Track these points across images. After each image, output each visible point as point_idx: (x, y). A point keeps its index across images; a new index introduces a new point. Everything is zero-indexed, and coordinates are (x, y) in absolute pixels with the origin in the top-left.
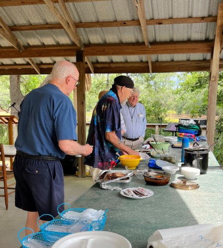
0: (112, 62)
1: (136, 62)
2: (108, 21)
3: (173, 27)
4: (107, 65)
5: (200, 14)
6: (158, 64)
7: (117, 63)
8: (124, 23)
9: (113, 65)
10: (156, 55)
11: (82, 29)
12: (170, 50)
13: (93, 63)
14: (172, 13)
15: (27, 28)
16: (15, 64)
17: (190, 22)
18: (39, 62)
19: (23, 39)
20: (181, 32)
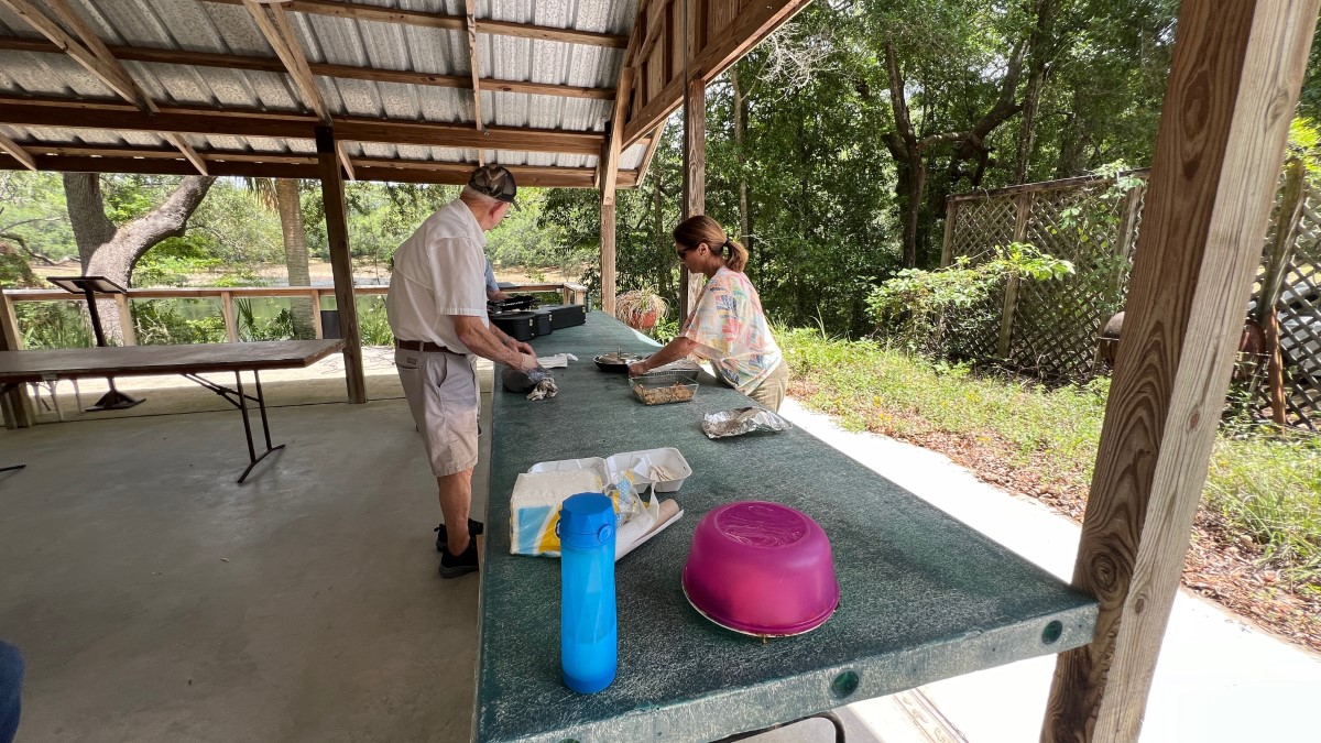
0: (397, 158)
1: (452, 163)
2: (393, 68)
3: (529, 99)
5: (582, 83)
7: (408, 160)
8: (430, 78)
10: (493, 151)
11: (327, 78)
12: (526, 143)
13: (351, 157)
15: (168, 56)
16: (125, 146)
17: (561, 94)
18: (203, 147)
19: (153, 83)
20: (544, 111)
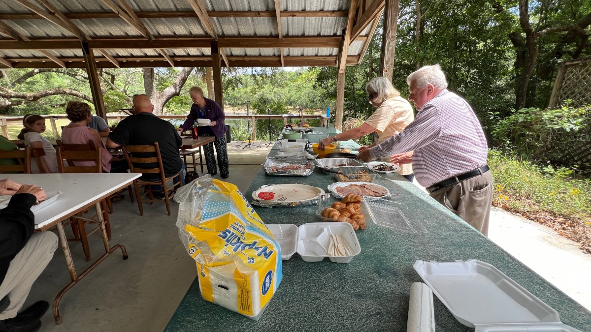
0: (246, 55)
1: (269, 56)
2: (242, 10)
3: (305, 20)
4: (241, 59)
5: (331, 8)
6: (289, 59)
7: (251, 56)
8: (258, 14)
9: (246, 59)
10: (287, 49)
11: (215, 18)
12: (302, 43)
13: (227, 56)
14: (305, 5)
15: (156, 14)
16: (146, 56)
17: (320, 16)
18: (172, 54)
19: (153, 27)
20: (312, 25)
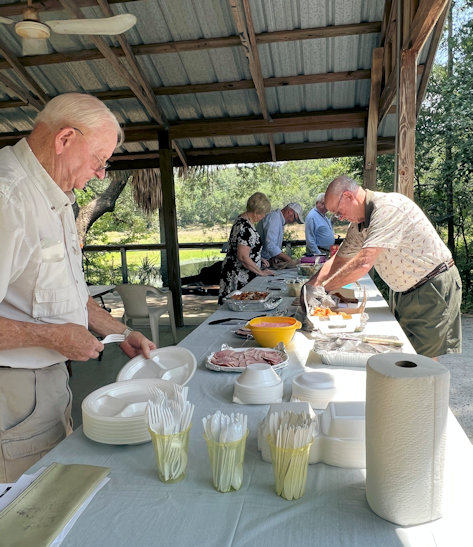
0: (214, 147)
1: (251, 146)
2: (204, 82)
4: (206, 153)
5: (346, 67)
6: (283, 148)
7: (221, 148)
9: (214, 152)
10: (281, 134)
11: (164, 96)
12: (302, 124)
17: (329, 81)
20: (317, 97)
